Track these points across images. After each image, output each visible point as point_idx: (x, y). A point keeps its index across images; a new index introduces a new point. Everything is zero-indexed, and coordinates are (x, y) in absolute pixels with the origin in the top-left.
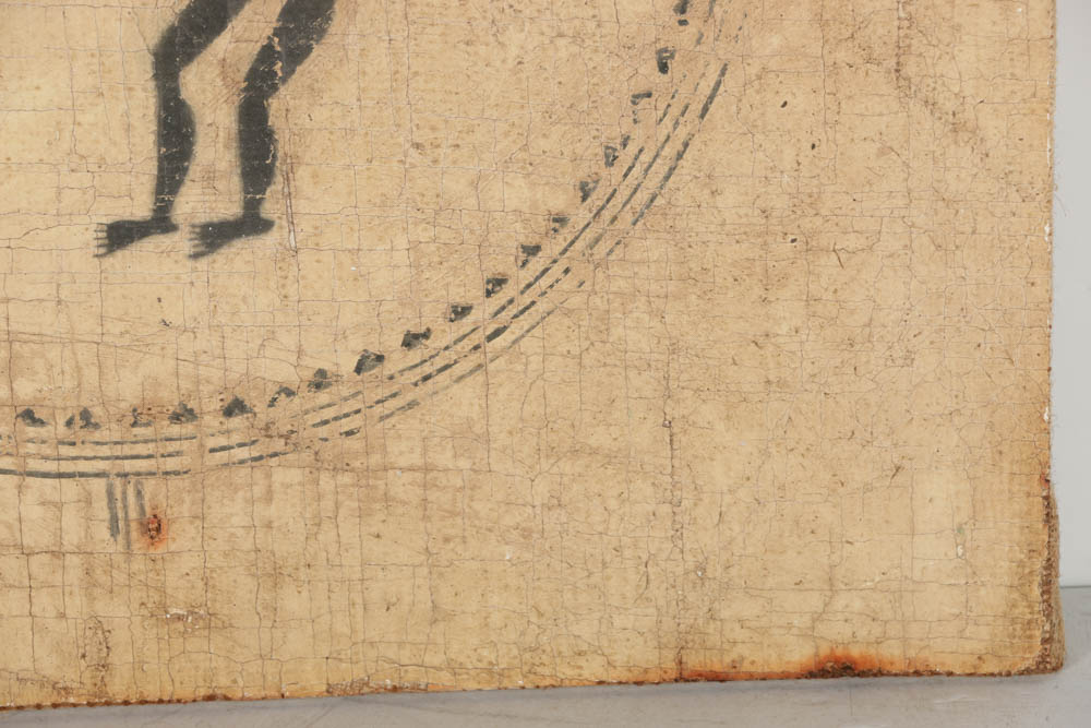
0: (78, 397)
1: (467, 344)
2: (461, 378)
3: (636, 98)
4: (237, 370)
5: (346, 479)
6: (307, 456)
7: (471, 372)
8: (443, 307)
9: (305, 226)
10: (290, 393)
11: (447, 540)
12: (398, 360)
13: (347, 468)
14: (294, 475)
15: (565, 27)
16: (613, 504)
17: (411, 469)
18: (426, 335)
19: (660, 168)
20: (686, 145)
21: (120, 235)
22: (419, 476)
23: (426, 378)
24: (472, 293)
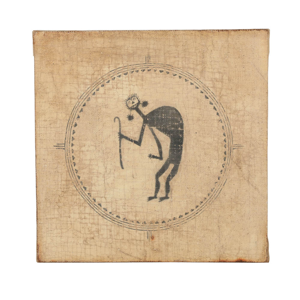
0: (144, 220)
1: (193, 215)
2: (192, 219)
3: (215, 183)
4: (164, 217)
5: (177, 232)
6: (172, 229)
7: (194, 218)
8: (190, 210)
9: (173, 198)
10: (170, 220)
11: (190, 241)
12: (184, 216)
13: (177, 231)
14: (171, 231)
15: (207, 173)
16: (211, 237)
17: (186, 231)
18: (188, 213)
19: (218, 192)
20: (221, 189)
21: (150, 199)
22: (186, 232)
23: (188, 219)
24: (194, 208)
